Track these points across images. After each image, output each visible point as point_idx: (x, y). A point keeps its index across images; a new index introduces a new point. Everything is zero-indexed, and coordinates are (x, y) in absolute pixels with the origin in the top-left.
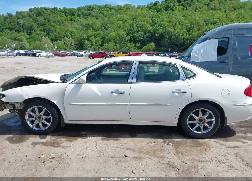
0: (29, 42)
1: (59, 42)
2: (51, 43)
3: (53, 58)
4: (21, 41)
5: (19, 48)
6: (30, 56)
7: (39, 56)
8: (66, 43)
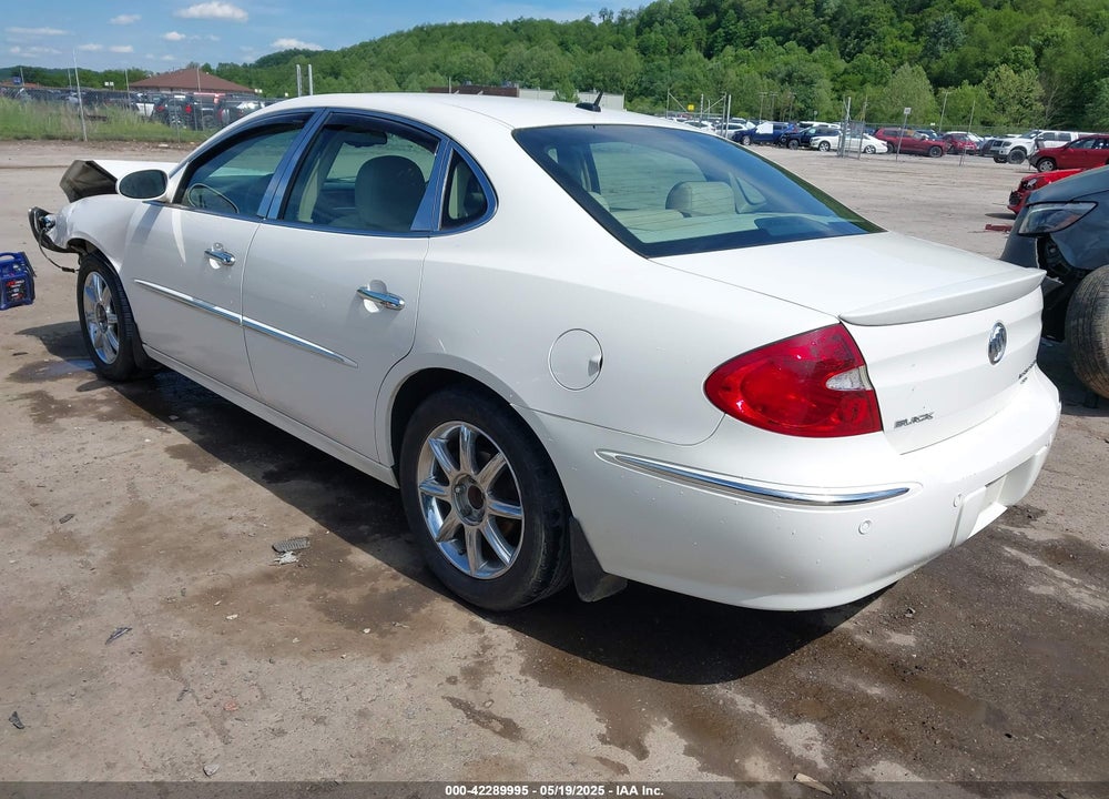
0: (837, 91)
1: (967, 88)
2: (930, 97)
3: (858, 159)
4: (810, 83)
5: (791, 114)
6: (788, 147)
7: (824, 147)
8: (1000, 93)
